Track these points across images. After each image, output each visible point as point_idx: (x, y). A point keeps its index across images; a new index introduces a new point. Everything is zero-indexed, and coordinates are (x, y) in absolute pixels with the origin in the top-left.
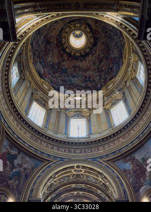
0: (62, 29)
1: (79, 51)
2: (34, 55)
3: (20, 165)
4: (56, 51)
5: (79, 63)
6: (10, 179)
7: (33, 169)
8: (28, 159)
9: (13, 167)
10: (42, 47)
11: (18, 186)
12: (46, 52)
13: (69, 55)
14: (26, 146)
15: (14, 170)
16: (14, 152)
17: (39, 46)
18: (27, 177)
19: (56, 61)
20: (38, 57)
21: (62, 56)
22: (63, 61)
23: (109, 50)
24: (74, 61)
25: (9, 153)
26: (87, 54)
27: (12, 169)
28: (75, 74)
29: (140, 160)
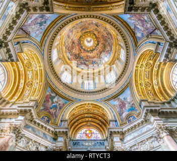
0: (81, 36)
1: (89, 48)
2: (66, 48)
3: (57, 102)
4: (77, 47)
5: (89, 54)
6: (51, 109)
7: (64, 104)
8: (61, 99)
9: (53, 103)
10: (70, 45)
11: (55, 113)
12: (73, 48)
13: (84, 50)
14: (60, 92)
15: (53, 104)
16: (53, 95)
17: (69, 44)
18: (60, 108)
19: (78, 52)
20: (68, 50)
21: (80, 50)
22: (81, 53)
23: (105, 47)
24: (87, 53)
25: (50, 95)
26: (94, 50)
27: (52, 104)
28: (87, 60)
29: (122, 99)
